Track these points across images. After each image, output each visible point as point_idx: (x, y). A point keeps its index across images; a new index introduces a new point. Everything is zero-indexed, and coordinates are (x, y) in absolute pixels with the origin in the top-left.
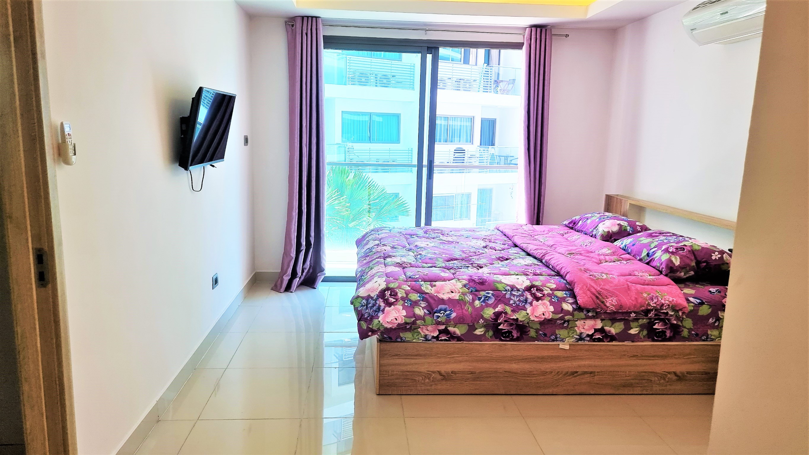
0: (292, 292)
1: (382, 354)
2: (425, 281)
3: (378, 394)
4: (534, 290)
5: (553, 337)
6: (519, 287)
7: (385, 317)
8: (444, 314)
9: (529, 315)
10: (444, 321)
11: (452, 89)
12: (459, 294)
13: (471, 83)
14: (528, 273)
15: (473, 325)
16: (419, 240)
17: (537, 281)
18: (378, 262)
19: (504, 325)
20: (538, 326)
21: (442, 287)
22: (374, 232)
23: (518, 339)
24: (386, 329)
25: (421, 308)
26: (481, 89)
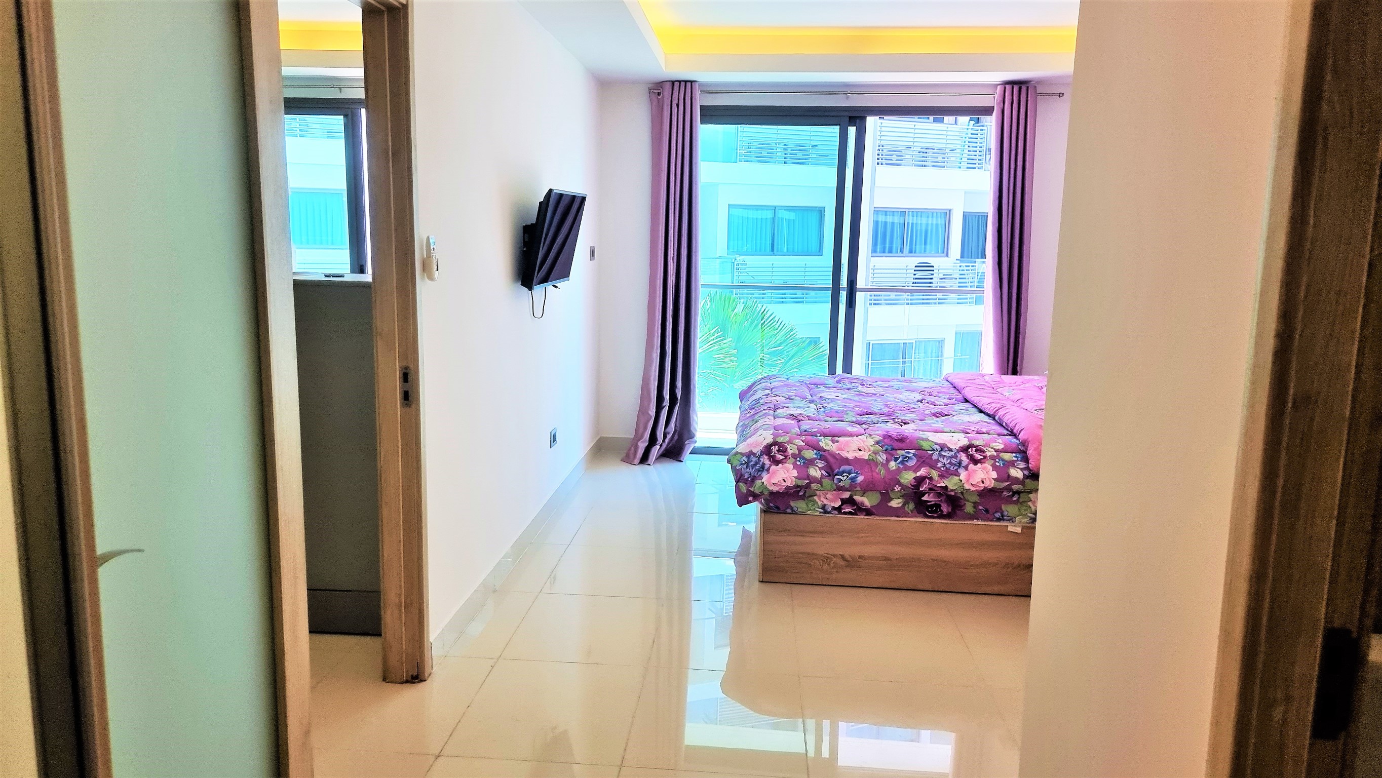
0: (649, 465)
1: (766, 528)
2: (825, 435)
3: (761, 580)
4: (972, 451)
5: (998, 515)
6: (951, 447)
7: (770, 478)
8: (848, 477)
9: (963, 482)
10: (847, 486)
11: (913, 165)
12: (869, 453)
13: (946, 155)
14: (968, 431)
15: (888, 493)
16: (827, 390)
17: (978, 439)
18: (765, 413)
19: (929, 495)
20: (976, 499)
21: (847, 443)
22: (765, 381)
23: (949, 516)
24: (772, 493)
25: (817, 468)
26: (964, 165)
